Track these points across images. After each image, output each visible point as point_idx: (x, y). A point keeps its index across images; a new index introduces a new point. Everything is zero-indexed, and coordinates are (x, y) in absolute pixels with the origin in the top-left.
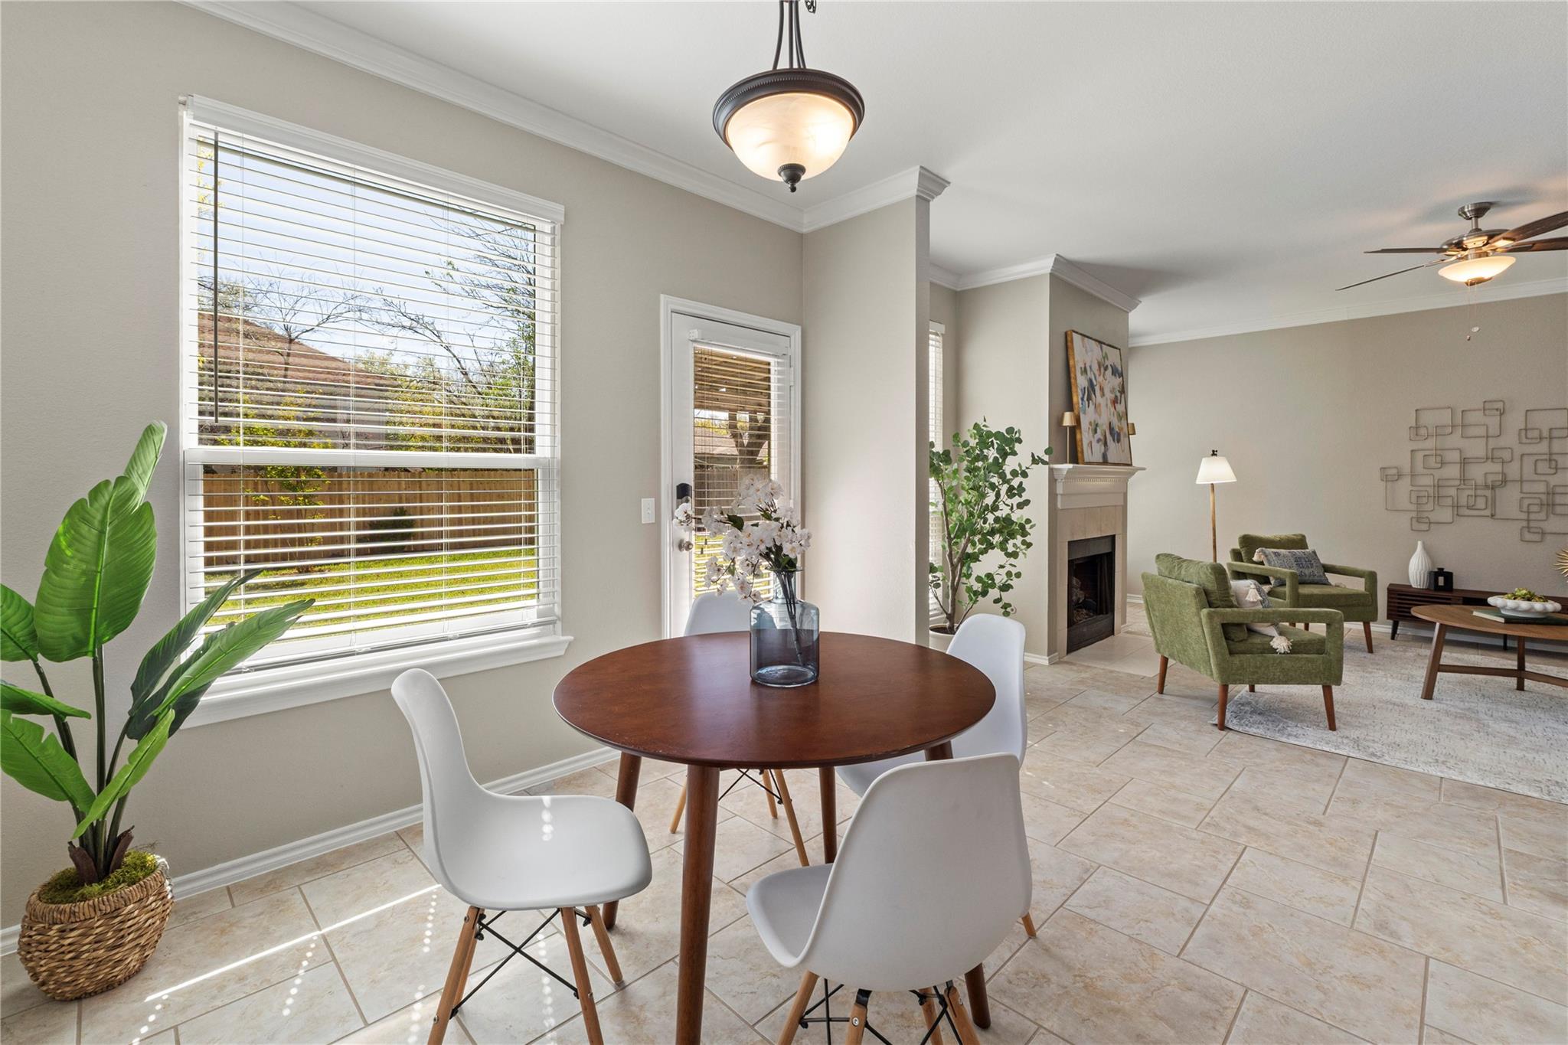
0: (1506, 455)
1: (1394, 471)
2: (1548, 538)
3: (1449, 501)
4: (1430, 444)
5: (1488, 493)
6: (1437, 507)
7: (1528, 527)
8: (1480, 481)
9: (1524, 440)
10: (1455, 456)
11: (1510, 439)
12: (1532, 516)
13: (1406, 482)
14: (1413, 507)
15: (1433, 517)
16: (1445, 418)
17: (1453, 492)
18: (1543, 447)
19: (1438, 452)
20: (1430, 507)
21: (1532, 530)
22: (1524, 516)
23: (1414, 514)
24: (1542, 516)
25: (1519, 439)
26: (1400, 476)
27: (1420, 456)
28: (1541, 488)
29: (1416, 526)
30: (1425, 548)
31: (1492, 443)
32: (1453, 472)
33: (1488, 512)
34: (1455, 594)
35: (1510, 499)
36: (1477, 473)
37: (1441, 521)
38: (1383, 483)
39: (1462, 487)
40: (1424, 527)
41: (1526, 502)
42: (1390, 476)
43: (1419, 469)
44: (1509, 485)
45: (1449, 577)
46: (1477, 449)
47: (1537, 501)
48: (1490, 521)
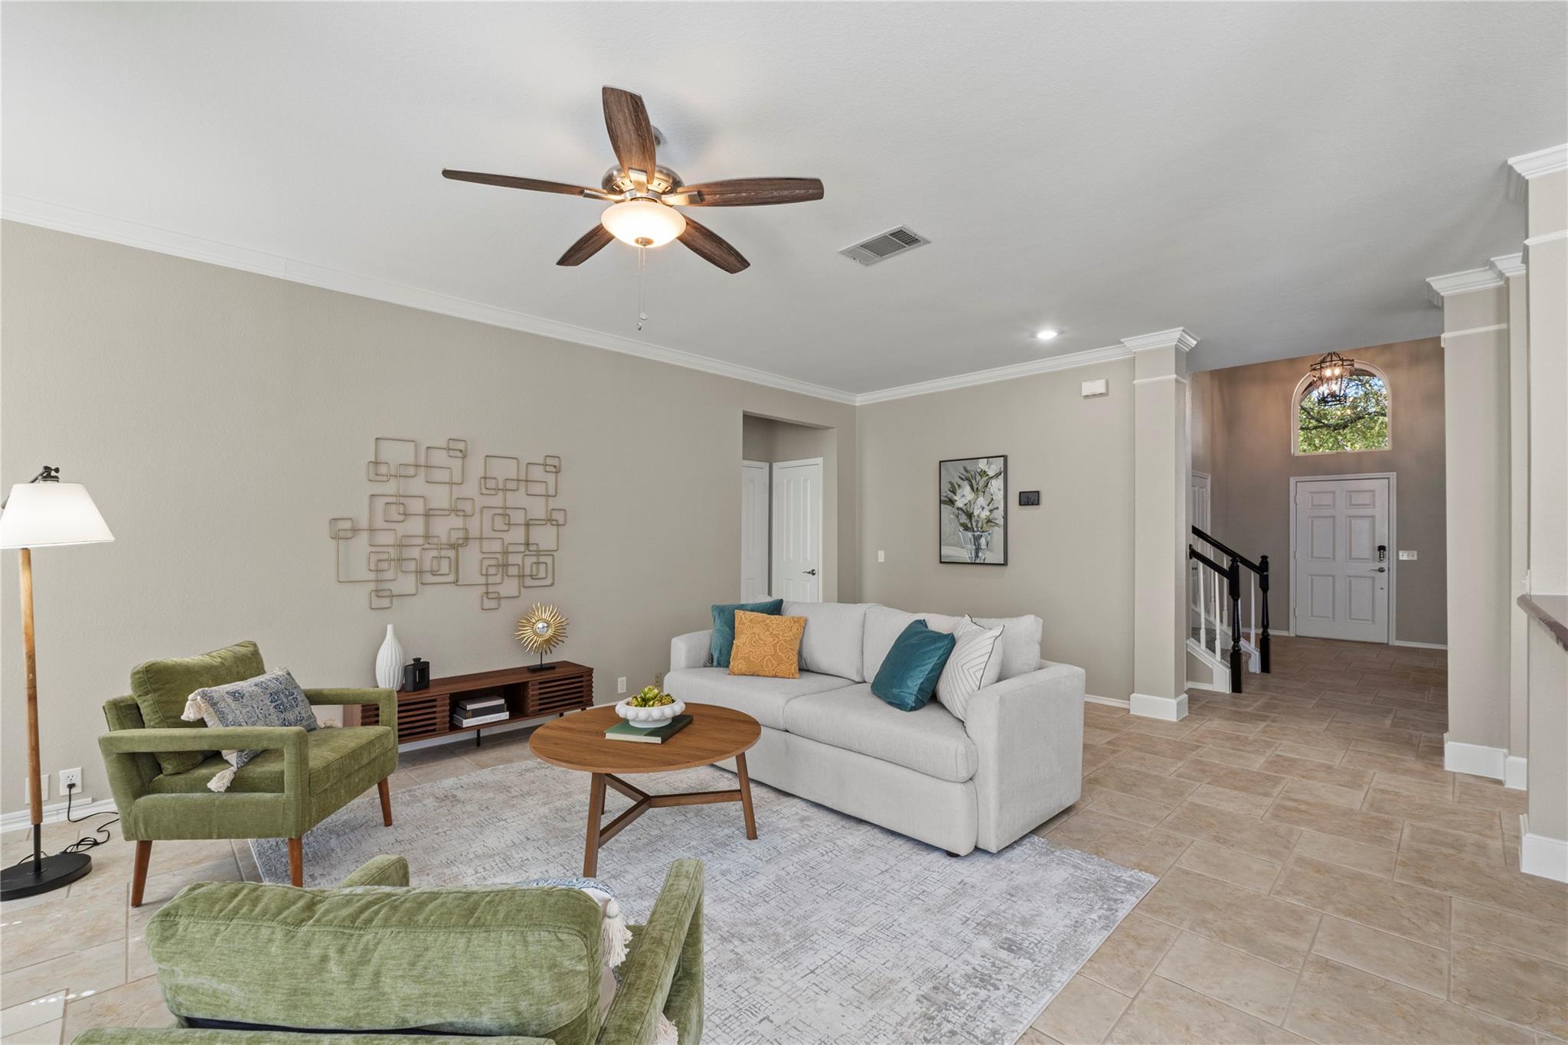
0: (467, 507)
1: (347, 525)
2: (503, 602)
3: (412, 566)
4: (391, 487)
5: (451, 553)
6: (400, 574)
7: (487, 593)
8: (444, 540)
9: (485, 491)
10: (418, 506)
11: (471, 489)
12: (491, 580)
13: (363, 538)
14: (372, 576)
15: (396, 588)
16: (407, 454)
17: (415, 553)
18: (497, 501)
19: (402, 500)
20: (389, 575)
21: (490, 596)
22: (483, 580)
23: (372, 586)
24: (498, 579)
25: (481, 489)
26: (355, 530)
27: (381, 501)
28: (497, 546)
29: (377, 603)
30: (397, 634)
31: (457, 492)
32: (416, 526)
33: (451, 578)
34: (432, 693)
35: (471, 558)
36: (443, 528)
37: (404, 593)
38: (333, 542)
39: (427, 546)
40: (385, 602)
41: (486, 563)
42: (343, 532)
43: (379, 522)
44: (471, 543)
45: (424, 668)
46: (440, 498)
47: (493, 562)
48: (453, 587)
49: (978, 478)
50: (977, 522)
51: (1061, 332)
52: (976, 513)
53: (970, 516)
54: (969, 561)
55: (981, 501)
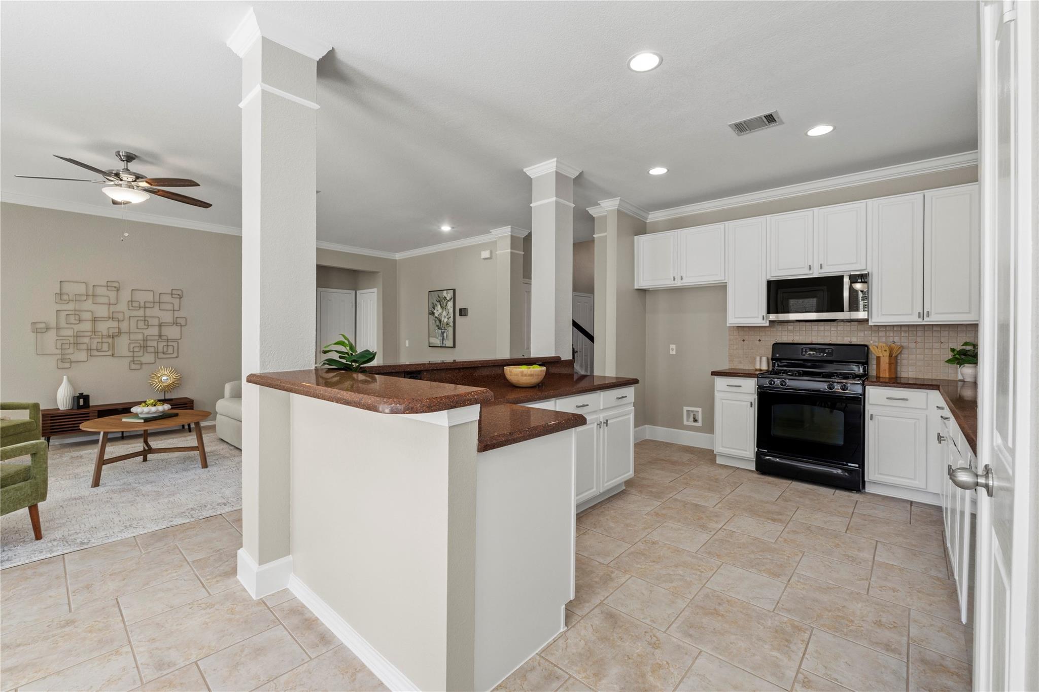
0: (121, 316)
1: (43, 325)
2: (144, 366)
3: (84, 347)
4: (71, 306)
5: (110, 340)
6: (77, 351)
7: (133, 361)
8: (105, 333)
9: (131, 308)
10: (88, 316)
11: (122, 306)
12: (136, 354)
13: (52, 334)
14: (59, 352)
15: (73, 358)
16: (81, 289)
17: (87, 340)
18: (141, 313)
19: (77, 313)
20: (71, 351)
21: (136, 362)
22: (131, 354)
23: (59, 357)
24: (141, 354)
25: (128, 307)
26: (47, 329)
27: (63, 314)
28: (140, 337)
29: (61, 365)
30: (69, 381)
31: (112, 308)
32: (87, 326)
33: (110, 353)
34: (91, 409)
35: (123, 344)
36: (103, 327)
37: (79, 360)
38: (34, 334)
39: (93, 336)
40: (67, 365)
41: (132, 346)
42: (40, 329)
43: (63, 324)
44: (123, 335)
45: (86, 398)
46: (102, 311)
47: (138, 345)
48: (111, 358)
49: (443, 300)
50: (443, 324)
51: (453, 228)
52: (442, 320)
53: (440, 321)
54: (440, 346)
55: (444, 313)
